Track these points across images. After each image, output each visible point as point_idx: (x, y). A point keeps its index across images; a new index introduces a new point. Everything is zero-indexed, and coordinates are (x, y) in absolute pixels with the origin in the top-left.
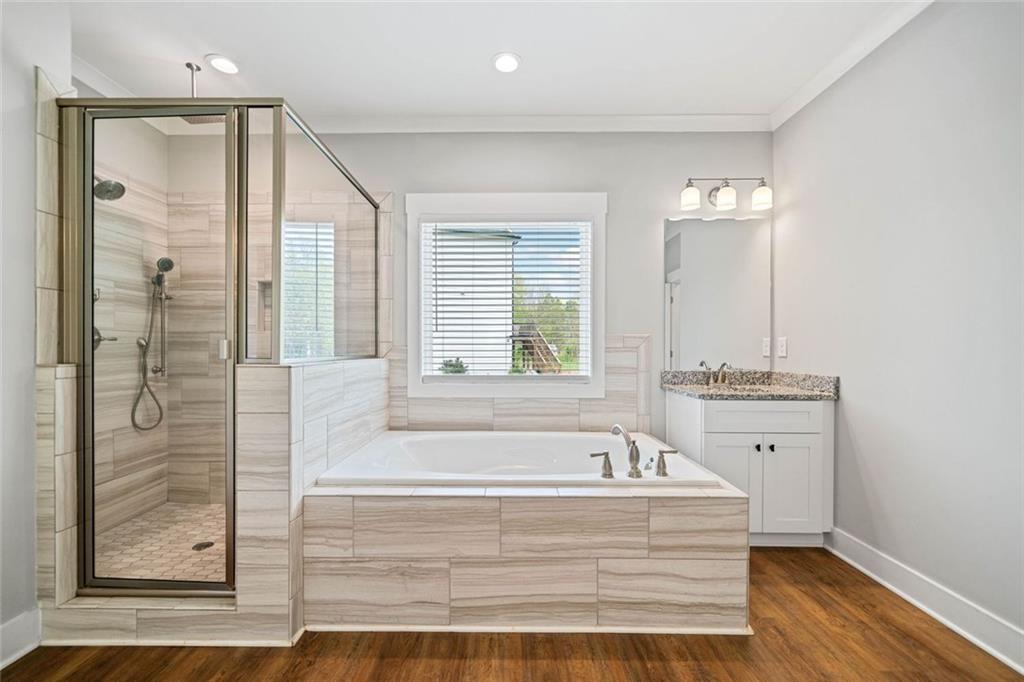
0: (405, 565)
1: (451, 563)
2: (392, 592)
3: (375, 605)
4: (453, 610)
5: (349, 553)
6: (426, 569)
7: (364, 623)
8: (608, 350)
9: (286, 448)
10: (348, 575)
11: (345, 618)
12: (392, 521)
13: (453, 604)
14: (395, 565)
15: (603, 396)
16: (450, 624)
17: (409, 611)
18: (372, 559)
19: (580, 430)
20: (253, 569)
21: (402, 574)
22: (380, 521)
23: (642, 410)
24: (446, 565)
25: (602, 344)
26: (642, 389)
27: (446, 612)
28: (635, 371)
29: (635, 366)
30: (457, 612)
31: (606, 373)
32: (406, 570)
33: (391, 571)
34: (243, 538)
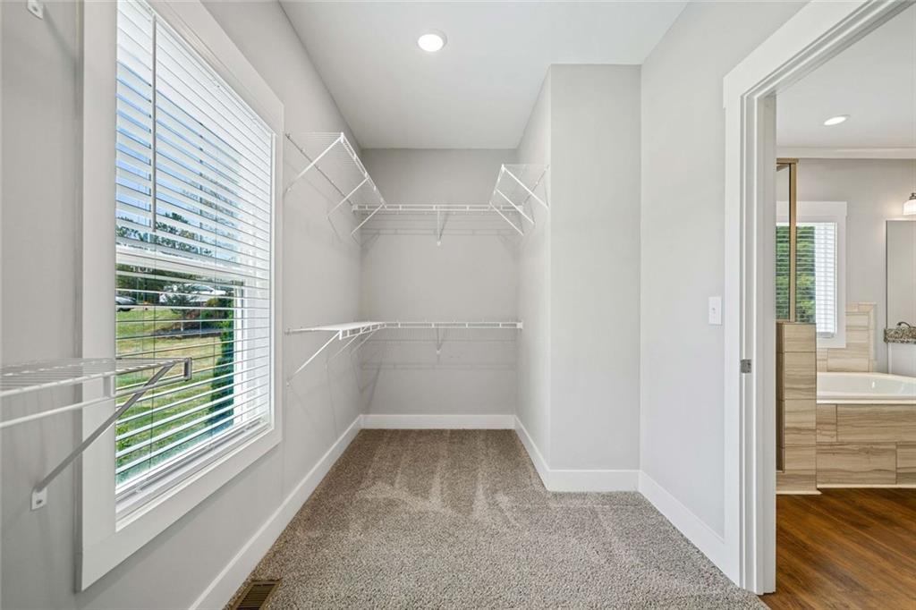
0: (869, 447)
1: (897, 446)
2: (861, 463)
3: (849, 472)
4: (898, 474)
5: (834, 440)
6: (883, 450)
7: (843, 483)
8: (848, 314)
9: (814, 373)
10: (834, 453)
11: (833, 480)
12: (860, 419)
13: (899, 471)
14: (862, 446)
15: (845, 347)
16: (896, 483)
17: (871, 475)
18: (849, 443)
19: (829, 371)
20: (795, 447)
21: (867, 453)
22: (854, 420)
23: (872, 358)
24: (894, 447)
25: (844, 310)
26: (872, 342)
27: (895, 476)
28: (867, 329)
29: (866, 324)
30: (900, 476)
31: (847, 330)
32: (870, 450)
33: (860, 451)
34: (788, 428)
